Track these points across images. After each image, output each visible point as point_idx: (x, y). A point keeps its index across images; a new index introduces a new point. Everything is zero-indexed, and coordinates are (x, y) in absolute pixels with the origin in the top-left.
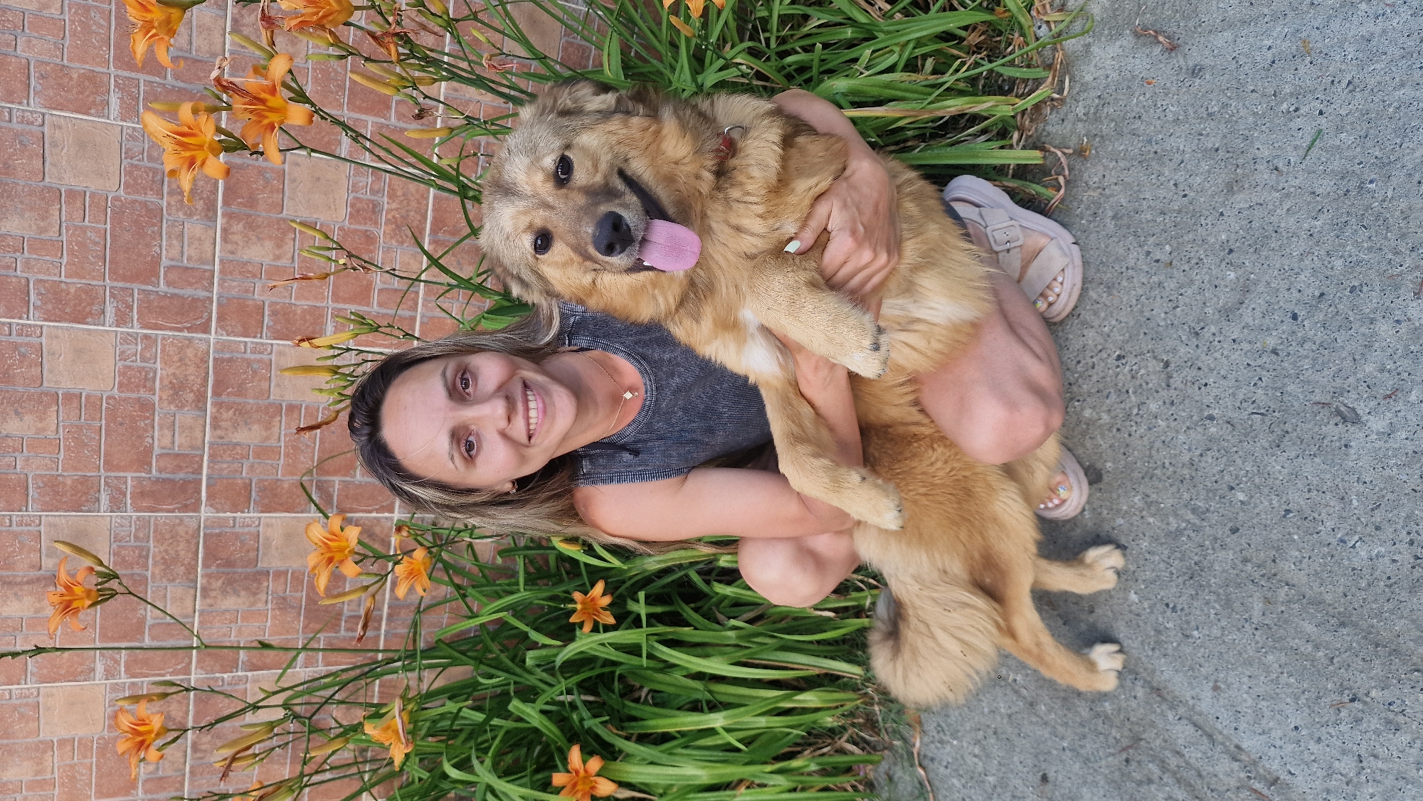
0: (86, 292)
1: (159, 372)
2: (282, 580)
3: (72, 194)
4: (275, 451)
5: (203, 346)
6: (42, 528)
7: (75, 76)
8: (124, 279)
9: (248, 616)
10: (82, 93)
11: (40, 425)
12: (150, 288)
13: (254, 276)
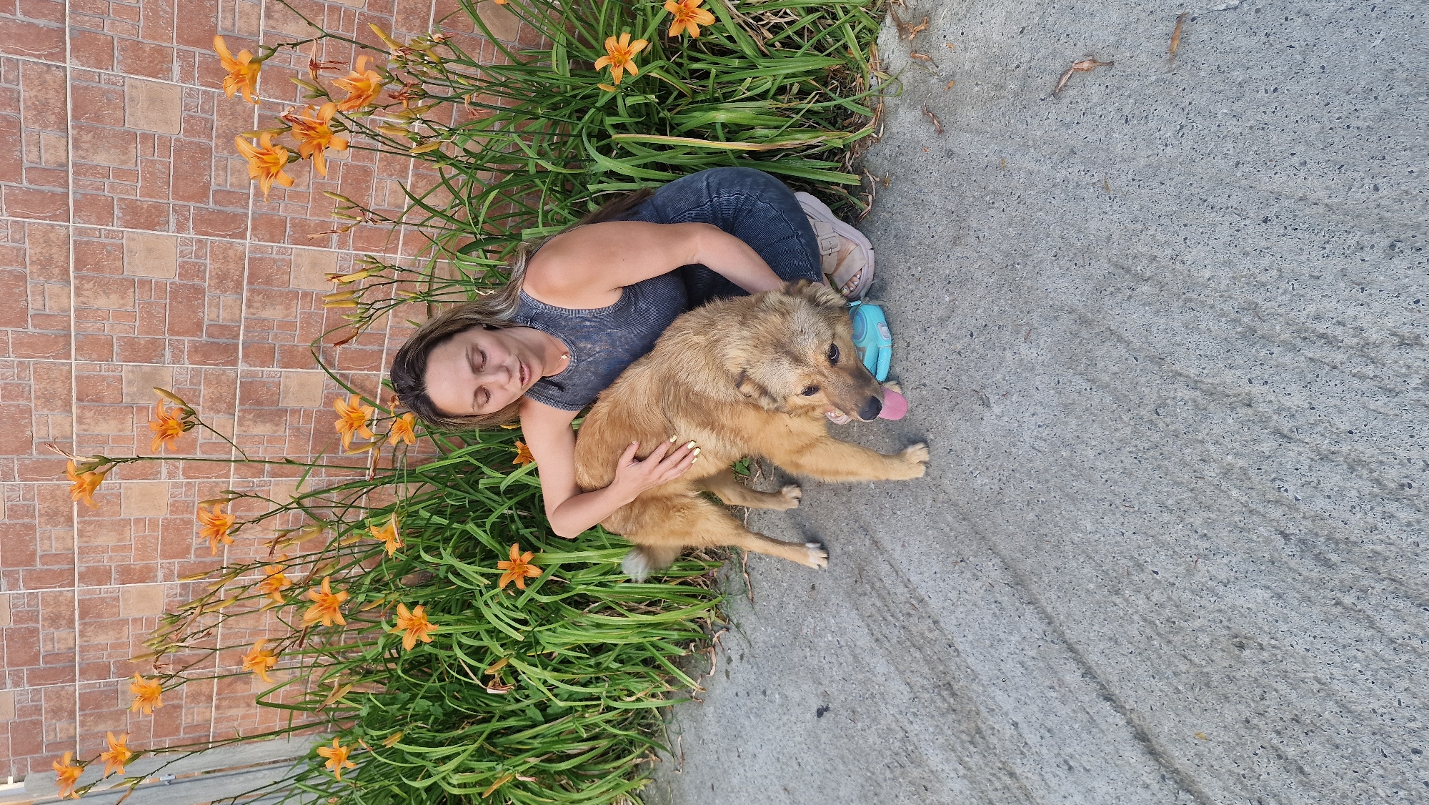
0: (155, 208)
1: (208, 266)
2: (297, 416)
3: (145, 137)
4: (294, 325)
5: (241, 248)
6: (123, 374)
7: (147, 49)
8: (183, 198)
9: (272, 440)
10: (152, 62)
11: (122, 302)
12: (202, 205)
13: (280, 198)
